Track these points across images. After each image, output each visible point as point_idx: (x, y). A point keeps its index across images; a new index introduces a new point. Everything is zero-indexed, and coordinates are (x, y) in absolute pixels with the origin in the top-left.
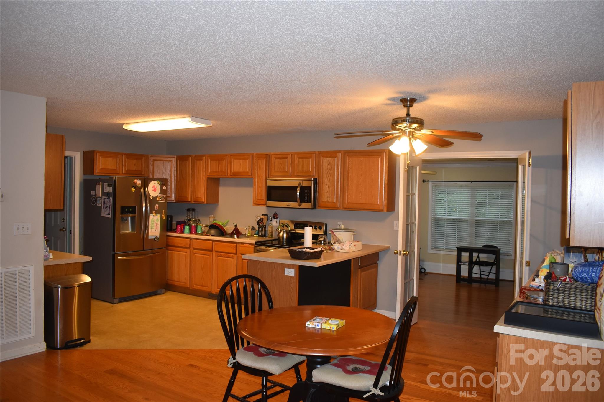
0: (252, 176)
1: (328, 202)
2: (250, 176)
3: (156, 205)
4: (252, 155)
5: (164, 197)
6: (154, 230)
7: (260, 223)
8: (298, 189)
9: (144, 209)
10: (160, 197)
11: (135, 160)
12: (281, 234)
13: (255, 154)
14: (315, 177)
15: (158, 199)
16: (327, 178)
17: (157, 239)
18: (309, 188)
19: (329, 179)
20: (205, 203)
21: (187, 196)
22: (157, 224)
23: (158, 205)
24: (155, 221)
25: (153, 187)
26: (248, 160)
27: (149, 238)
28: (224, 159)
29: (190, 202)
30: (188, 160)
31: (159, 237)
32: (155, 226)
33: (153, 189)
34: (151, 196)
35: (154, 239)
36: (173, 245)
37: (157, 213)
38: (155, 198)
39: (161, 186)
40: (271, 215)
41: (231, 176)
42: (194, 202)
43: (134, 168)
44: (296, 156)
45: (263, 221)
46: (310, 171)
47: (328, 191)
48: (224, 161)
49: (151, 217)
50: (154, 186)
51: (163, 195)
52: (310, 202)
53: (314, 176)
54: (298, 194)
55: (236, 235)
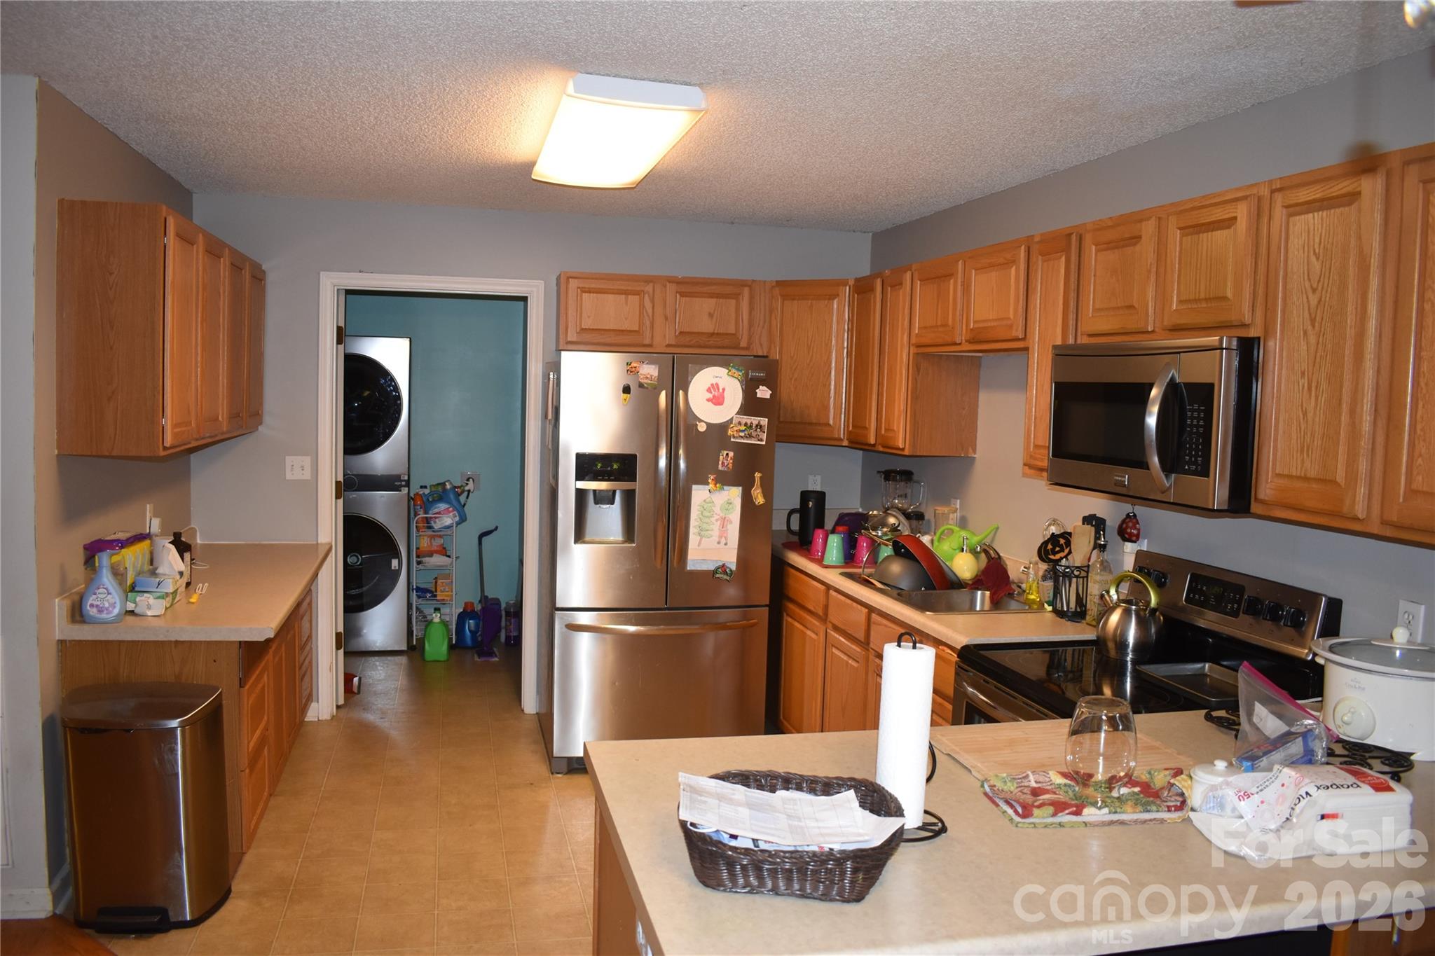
0: (1024, 339)
1: (1306, 479)
2: (1017, 339)
3: (725, 452)
4: (1029, 243)
5: (759, 426)
6: (711, 542)
7: (1054, 553)
10: (740, 423)
11: (714, 300)
12: (1115, 618)
13: (1037, 239)
14: (1252, 333)
15: (730, 432)
16: (1305, 333)
17: (725, 572)
18: (1204, 393)
19: (1312, 340)
20: (906, 452)
21: (867, 426)
22: (724, 521)
23: (731, 454)
24: (717, 510)
25: (709, 390)
26: (1013, 269)
27: (690, 566)
28: (952, 275)
29: (874, 445)
30: (872, 289)
31: (734, 568)
32: (716, 527)
33: (710, 396)
34: (701, 421)
35: (715, 572)
36: (800, 601)
37: (725, 480)
38: (720, 430)
39: (749, 388)
40: (1112, 522)
41: (970, 342)
42: (884, 447)
43: (706, 326)
44: (1173, 223)
45: (1068, 544)
46: (1225, 298)
47: (1305, 414)
48: (952, 281)
49: (699, 494)
50: (714, 387)
51: (755, 420)
52: (1207, 476)
53: (1244, 326)
55: (988, 593)
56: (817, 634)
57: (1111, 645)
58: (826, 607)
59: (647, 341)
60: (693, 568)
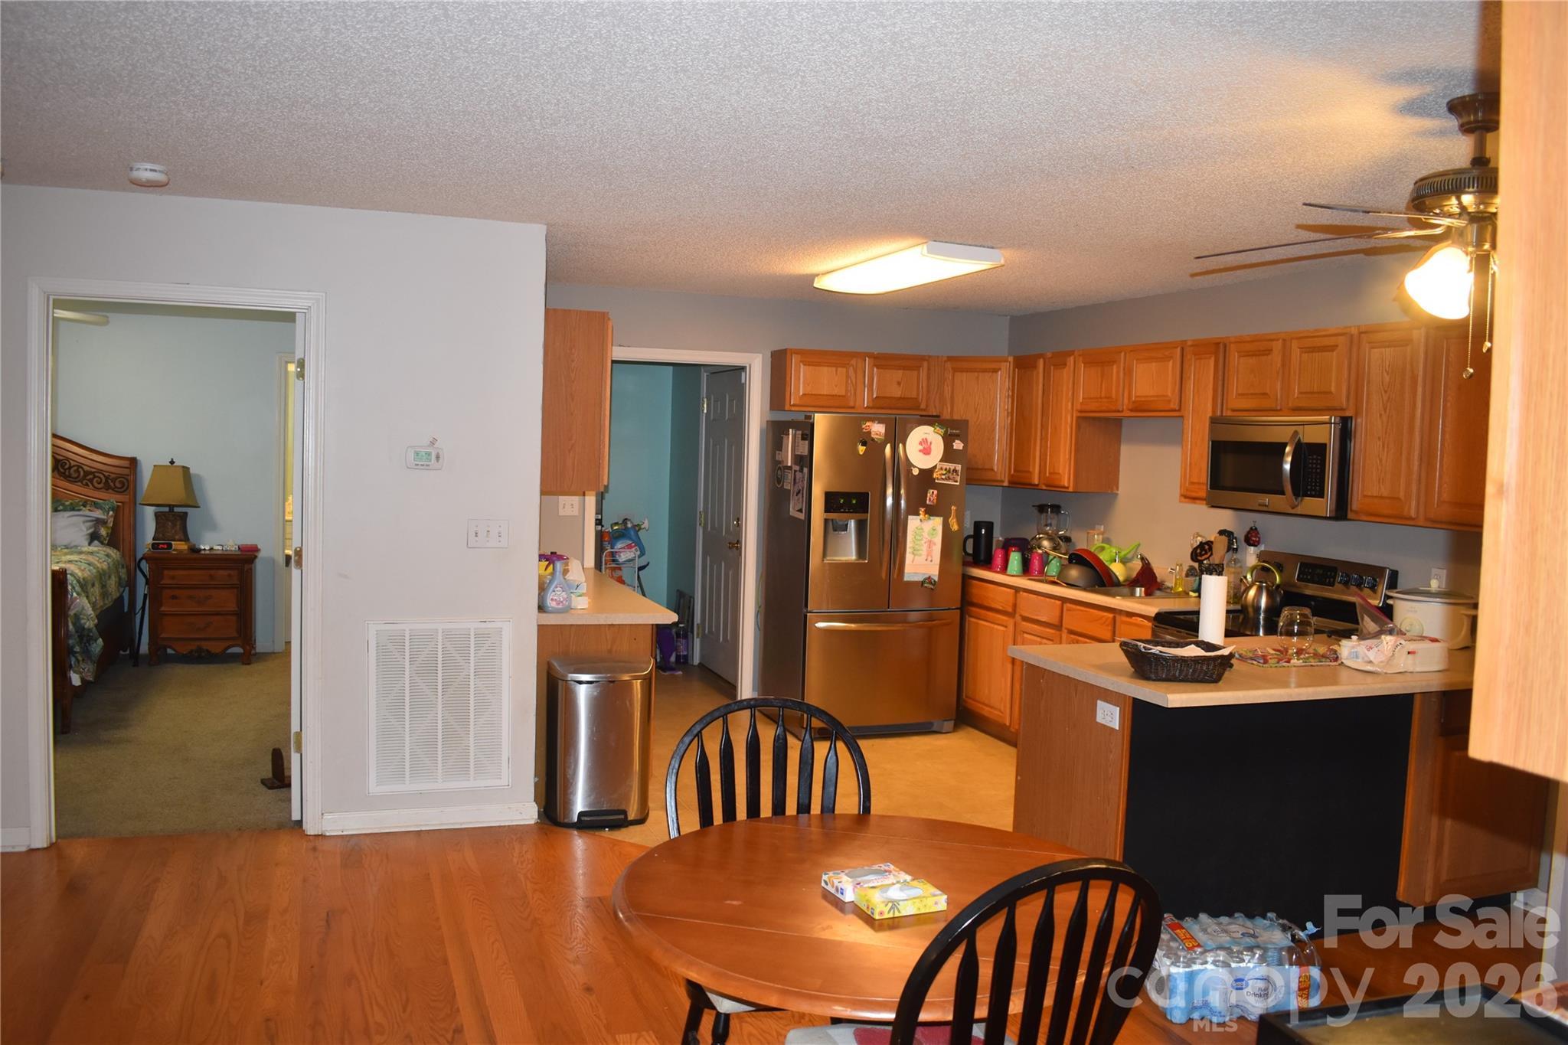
0: (1179, 410)
1: (1382, 497)
2: (1175, 411)
3: (932, 491)
4: (1183, 346)
5: (955, 471)
6: (920, 559)
7: (1201, 555)
8: (1288, 449)
9: (889, 501)
10: (942, 469)
11: (901, 372)
12: (1252, 593)
13: (1189, 343)
14: (1348, 414)
15: (935, 476)
16: (1381, 415)
17: (931, 583)
18: (1320, 449)
19: (1385, 418)
20: (1071, 490)
21: (1031, 470)
22: (930, 543)
23: (936, 492)
24: (925, 535)
25: (920, 444)
26: (1171, 363)
27: (906, 578)
28: (1114, 362)
29: (1037, 485)
30: (1034, 367)
31: (936, 579)
32: (925, 548)
33: (921, 448)
34: (915, 467)
35: (923, 583)
36: (980, 602)
37: (931, 512)
38: (927, 474)
39: (948, 440)
40: (1240, 534)
41: (1131, 410)
42: (1047, 486)
43: (897, 392)
44: (1295, 344)
45: (1211, 549)
46: (1331, 393)
47: (1381, 461)
48: (1115, 367)
49: (913, 522)
50: (924, 441)
51: (952, 466)
52: (1323, 497)
53: (1342, 409)
54: (1287, 467)
55: (1143, 589)
56: (1006, 627)
57: (1250, 610)
58: (1015, 606)
59: (852, 404)
60: (909, 580)
